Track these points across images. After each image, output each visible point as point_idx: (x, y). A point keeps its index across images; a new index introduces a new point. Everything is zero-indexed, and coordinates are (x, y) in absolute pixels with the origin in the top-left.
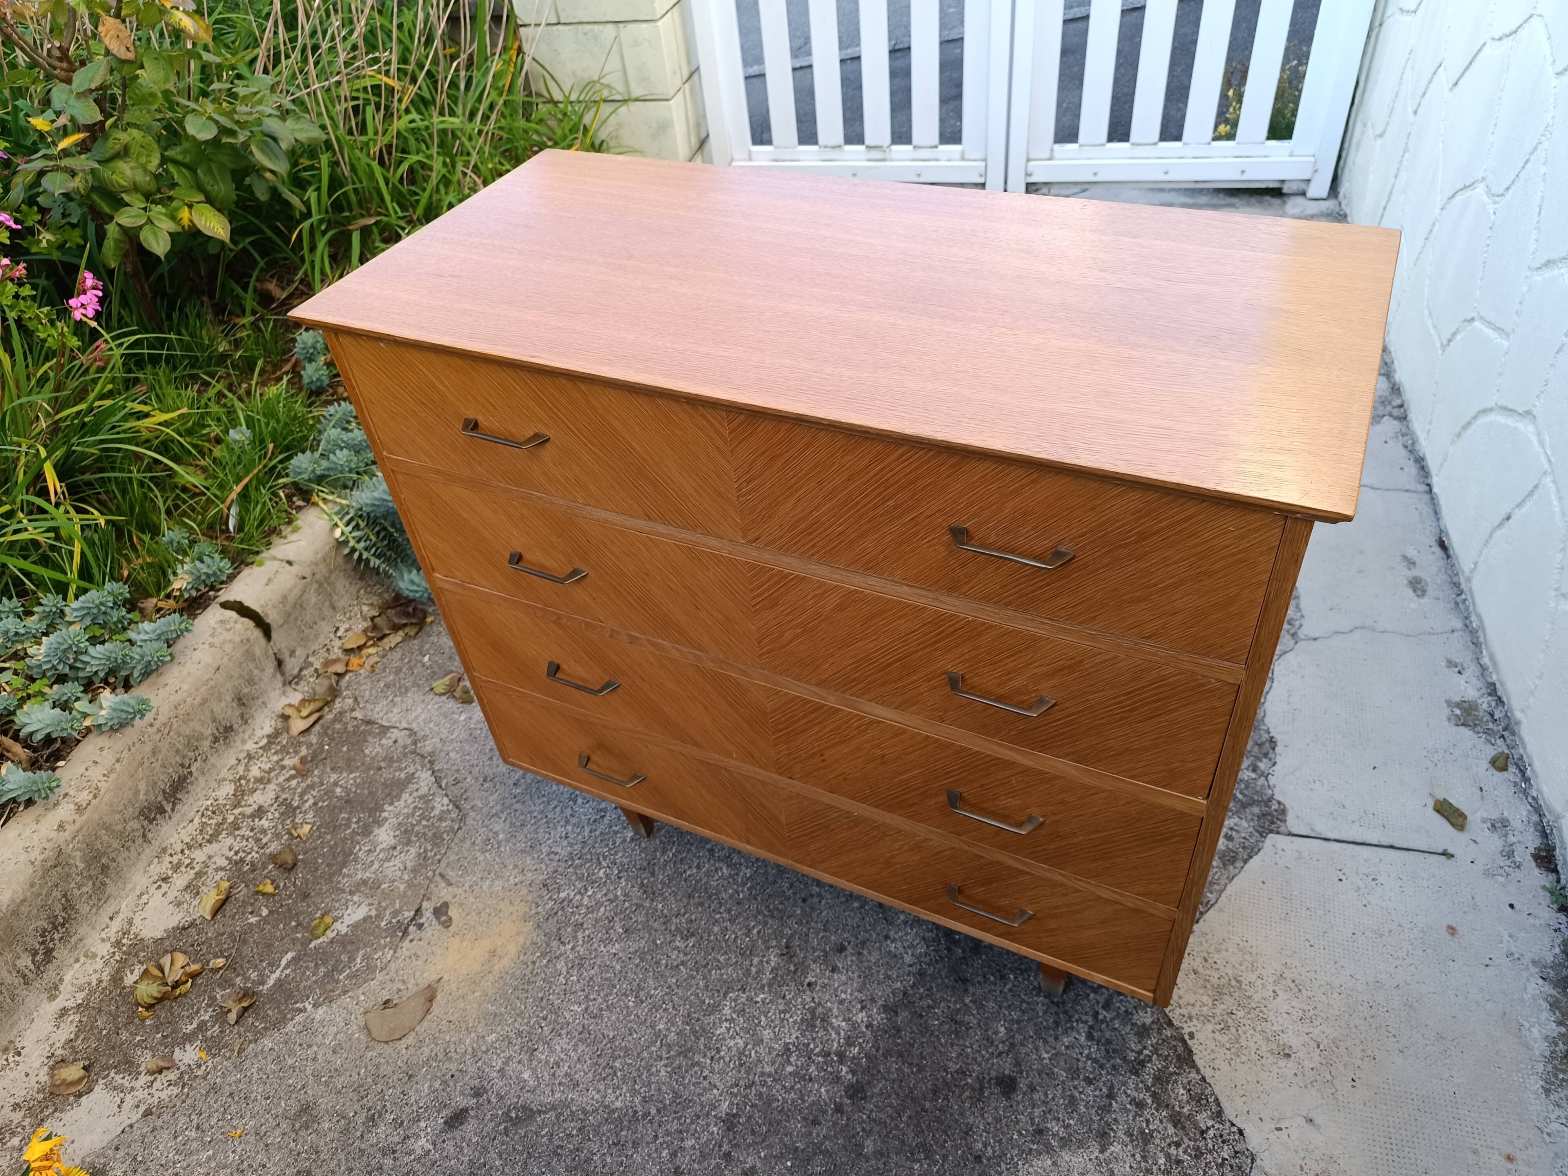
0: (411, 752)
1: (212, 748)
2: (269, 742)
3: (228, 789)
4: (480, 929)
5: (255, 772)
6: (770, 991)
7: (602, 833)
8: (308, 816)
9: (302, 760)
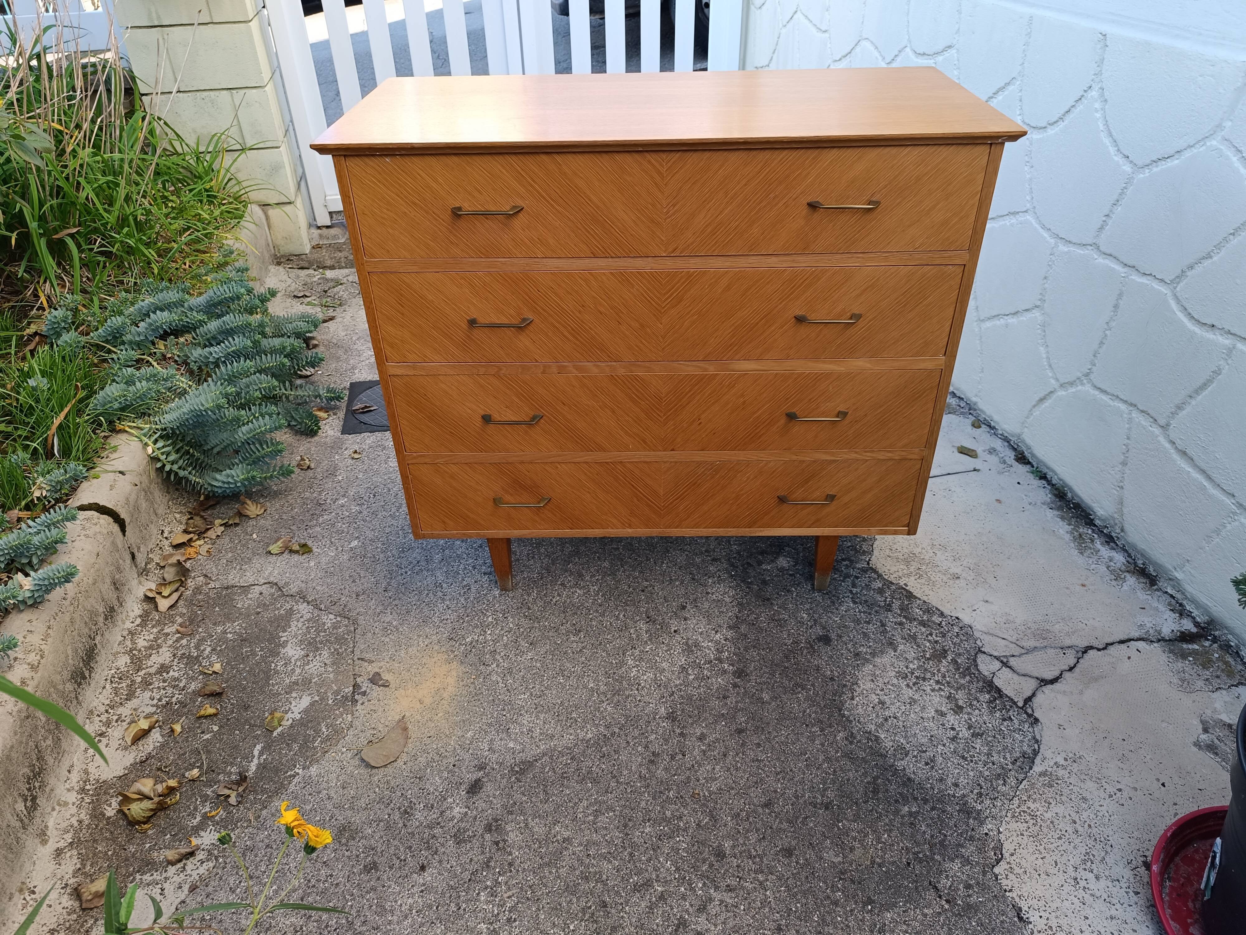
1: (105, 624)
2: (143, 620)
3: (125, 659)
4: (416, 679)
6: (652, 643)
7: (474, 598)
8: (212, 659)
9: (181, 625)
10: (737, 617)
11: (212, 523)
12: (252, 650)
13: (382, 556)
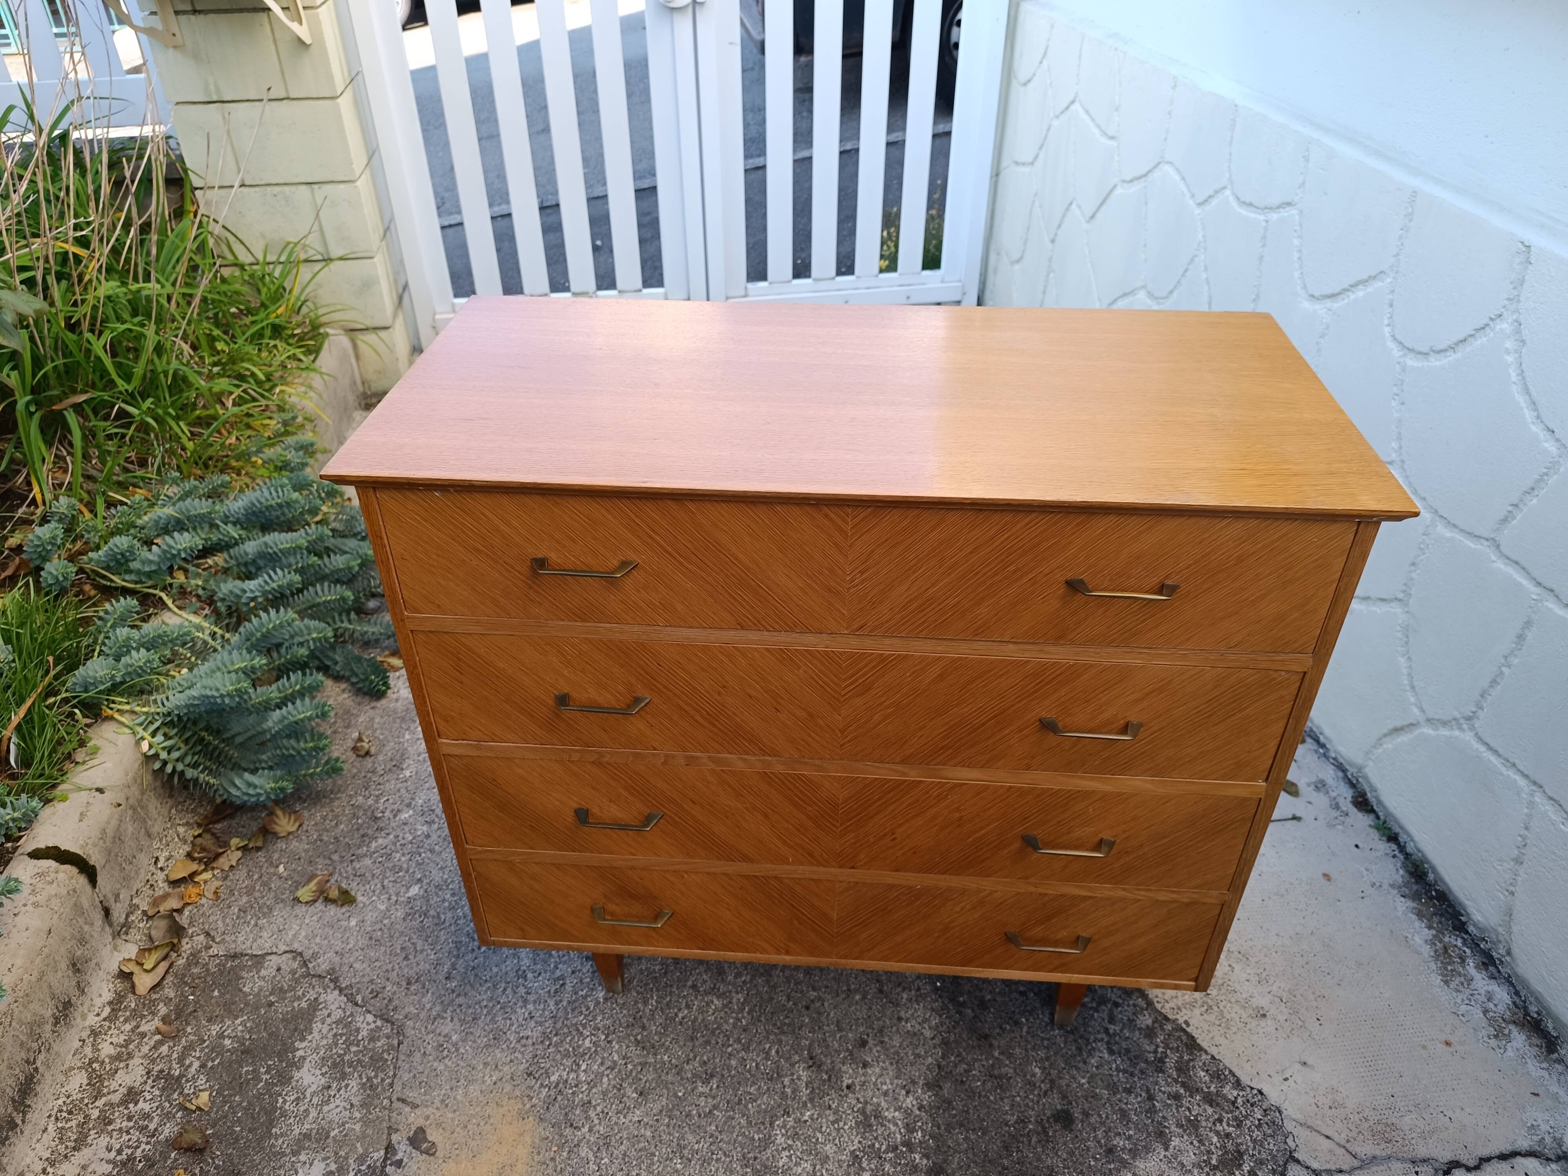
0: (303, 976)
1: (54, 1032)
2: (113, 1010)
3: (80, 1079)
4: (474, 1143)
5: (107, 1050)
6: (814, 1107)
7: (569, 1002)
8: (199, 1082)
9: (165, 1020)
10: (939, 1067)
11: (226, 845)
12: (254, 1071)
13: (449, 915)
